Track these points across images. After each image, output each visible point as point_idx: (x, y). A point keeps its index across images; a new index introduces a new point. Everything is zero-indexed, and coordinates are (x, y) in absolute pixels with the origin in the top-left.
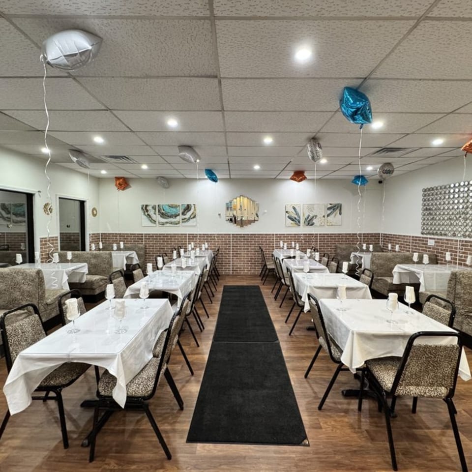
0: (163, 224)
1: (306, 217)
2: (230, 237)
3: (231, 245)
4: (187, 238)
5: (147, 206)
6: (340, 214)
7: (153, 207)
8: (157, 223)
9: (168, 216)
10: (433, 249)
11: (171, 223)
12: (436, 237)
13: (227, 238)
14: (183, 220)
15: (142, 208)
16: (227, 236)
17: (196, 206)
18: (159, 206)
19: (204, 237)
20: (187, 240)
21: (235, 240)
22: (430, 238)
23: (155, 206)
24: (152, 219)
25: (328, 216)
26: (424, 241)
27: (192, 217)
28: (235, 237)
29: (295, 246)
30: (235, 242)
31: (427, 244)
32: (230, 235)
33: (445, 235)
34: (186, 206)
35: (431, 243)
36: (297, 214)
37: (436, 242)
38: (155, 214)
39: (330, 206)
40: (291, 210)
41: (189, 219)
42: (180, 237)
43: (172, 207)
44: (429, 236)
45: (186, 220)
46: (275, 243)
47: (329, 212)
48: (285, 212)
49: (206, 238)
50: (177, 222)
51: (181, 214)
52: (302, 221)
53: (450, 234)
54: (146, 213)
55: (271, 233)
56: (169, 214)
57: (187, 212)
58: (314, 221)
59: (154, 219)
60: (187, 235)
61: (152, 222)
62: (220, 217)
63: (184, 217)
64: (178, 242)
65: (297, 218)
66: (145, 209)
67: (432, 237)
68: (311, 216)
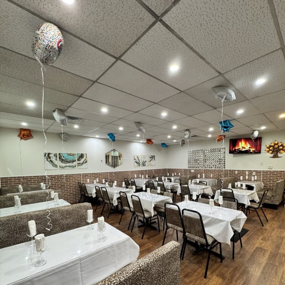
0: (63, 168)
1: (142, 161)
2: (108, 174)
3: (109, 179)
4: (82, 176)
5: (49, 154)
6: (155, 160)
7: (55, 155)
8: (58, 167)
9: (67, 162)
10: (194, 173)
11: (70, 167)
12: (194, 169)
13: (107, 175)
14: (78, 164)
15: (45, 156)
16: (107, 173)
17: (87, 155)
18: (59, 154)
19: (93, 175)
20: (82, 178)
21: (111, 176)
22: (192, 169)
23: (57, 154)
24: (54, 164)
25: (150, 161)
26: (190, 171)
27: (84, 162)
28: (111, 174)
29: (141, 177)
30: (111, 177)
31: (191, 172)
32: (108, 173)
33: (198, 168)
34: (80, 154)
35: (193, 171)
36: (139, 160)
37: (194, 171)
38: (56, 160)
39: (151, 156)
40: (136, 158)
41: (83, 164)
42: (76, 176)
43: (71, 155)
44: (191, 169)
45: (81, 164)
46: (130, 176)
47: (151, 159)
48: (134, 159)
49: (94, 175)
50: (74, 166)
51: (77, 160)
52: (141, 164)
53: (200, 168)
54: (49, 160)
55: (128, 171)
56: (68, 160)
57: (81, 159)
58: (146, 163)
59: (56, 164)
60: (82, 175)
61: (54, 167)
62: (102, 162)
63: (79, 162)
64: (75, 179)
65: (139, 162)
66: (48, 156)
67: (193, 169)
68: (144, 161)
